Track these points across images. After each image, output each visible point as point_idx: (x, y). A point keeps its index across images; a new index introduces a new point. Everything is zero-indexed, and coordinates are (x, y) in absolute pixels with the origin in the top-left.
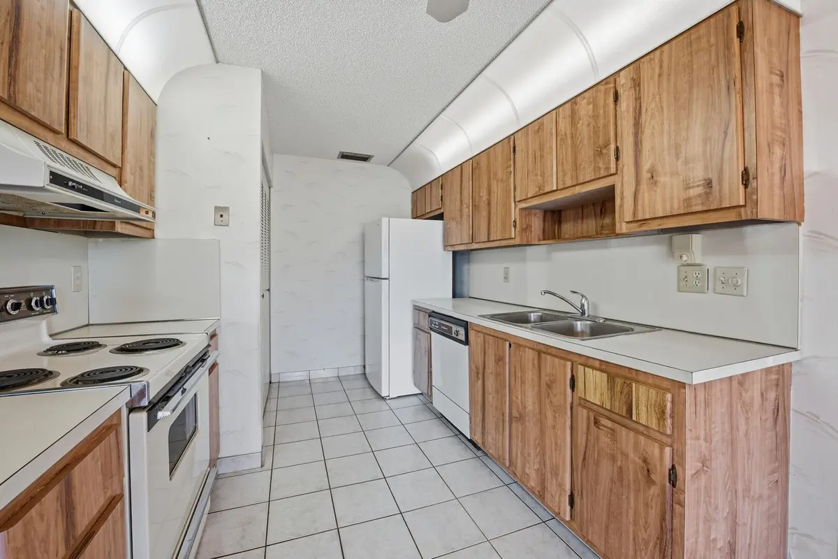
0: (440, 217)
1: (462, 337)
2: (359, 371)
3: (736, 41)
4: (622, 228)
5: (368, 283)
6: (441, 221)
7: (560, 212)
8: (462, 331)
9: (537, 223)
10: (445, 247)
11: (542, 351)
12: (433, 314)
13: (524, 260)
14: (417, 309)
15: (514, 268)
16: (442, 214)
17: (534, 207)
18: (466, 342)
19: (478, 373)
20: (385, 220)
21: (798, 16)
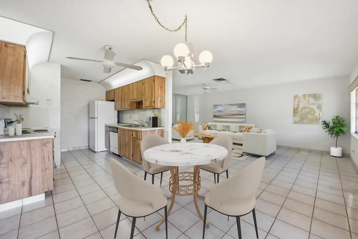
0: (113, 101)
1: (116, 131)
2: (87, 147)
3: (153, 82)
4: (144, 108)
5: (91, 120)
6: (114, 102)
7: (140, 102)
8: (116, 130)
9: (135, 105)
10: (115, 109)
11: (129, 130)
12: (110, 127)
13: (134, 113)
14: (106, 126)
15: (132, 115)
16: (114, 100)
17: (134, 102)
18: (117, 132)
19: (119, 138)
20: (96, 102)
21: (165, 78)
